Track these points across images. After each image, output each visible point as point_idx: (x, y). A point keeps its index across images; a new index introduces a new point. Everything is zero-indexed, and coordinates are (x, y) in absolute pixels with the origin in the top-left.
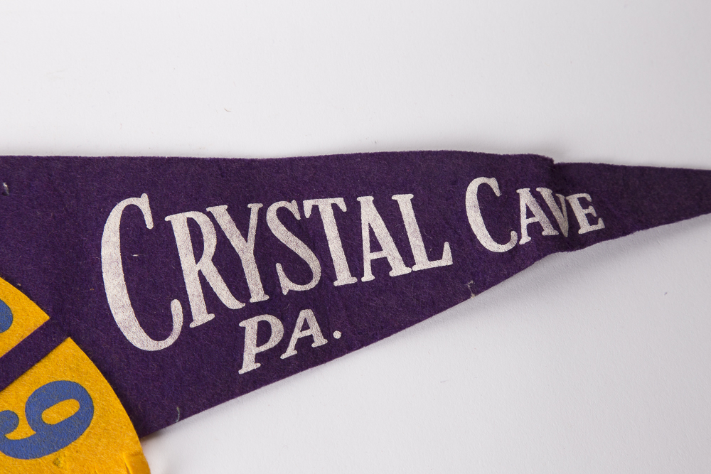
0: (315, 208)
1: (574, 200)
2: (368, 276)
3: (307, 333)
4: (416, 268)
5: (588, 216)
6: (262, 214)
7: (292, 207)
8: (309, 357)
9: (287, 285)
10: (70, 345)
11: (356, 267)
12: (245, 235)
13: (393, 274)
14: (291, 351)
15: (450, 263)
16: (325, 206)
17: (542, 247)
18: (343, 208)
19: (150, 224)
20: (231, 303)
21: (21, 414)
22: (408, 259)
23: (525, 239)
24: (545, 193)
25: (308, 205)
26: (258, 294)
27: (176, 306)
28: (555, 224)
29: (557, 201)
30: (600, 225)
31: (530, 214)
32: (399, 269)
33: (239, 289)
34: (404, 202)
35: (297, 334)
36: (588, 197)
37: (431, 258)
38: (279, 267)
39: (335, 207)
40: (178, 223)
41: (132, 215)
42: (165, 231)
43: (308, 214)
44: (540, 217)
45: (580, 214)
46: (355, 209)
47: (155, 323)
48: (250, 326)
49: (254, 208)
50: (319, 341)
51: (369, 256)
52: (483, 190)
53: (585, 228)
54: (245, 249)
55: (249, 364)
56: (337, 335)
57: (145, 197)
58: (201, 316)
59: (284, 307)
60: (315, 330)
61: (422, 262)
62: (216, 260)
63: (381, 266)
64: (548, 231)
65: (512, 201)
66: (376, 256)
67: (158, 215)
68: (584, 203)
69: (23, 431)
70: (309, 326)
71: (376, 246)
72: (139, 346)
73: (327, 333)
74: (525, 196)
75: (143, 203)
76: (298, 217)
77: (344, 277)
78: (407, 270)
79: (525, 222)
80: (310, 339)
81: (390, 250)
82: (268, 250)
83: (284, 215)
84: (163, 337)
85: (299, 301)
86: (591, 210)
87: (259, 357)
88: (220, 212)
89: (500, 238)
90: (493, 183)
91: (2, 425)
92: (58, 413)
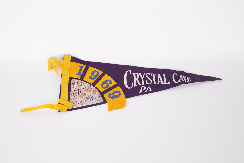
0: (152, 75)
1: (188, 78)
2: (158, 84)
3: (149, 89)
4: (164, 83)
5: (189, 80)
6: (145, 74)
7: (149, 74)
8: (149, 92)
9: (147, 83)
10: (119, 87)
11: (157, 82)
12: (143, 77)
13: (161, 84)
14: (146, 91)
15: (169, 83)
16: (154, 75)
17: (182, 83)
18: (156, 75)
19: (131, 74)
20: (140, 84)
21: (112, 94)
22: (164, 82)
23: (180, 81)
24: (184, 76)
25: (151, 74)
26: (143, 84)
27: (132, 84)
28: (184, 80)
29: (185, 78)
30: (191, 81)
31: (181, 78)
32: (162, 83)
33: (141, 82)
34: (164, 75)
35: (148, 89)
36: (190, 77)
37: (167, 82)
38: (146, 81)
39: (155, 75)
40: (134, 74)
41: (129, 72)
42: (132, 75)
43: (151, 75)
44: (182, 79)
45: (188, 79)
46: (158, 75)
47: (130, 85)
48: (142, 87)
49: (144, 73)
50: (150, 90)
51: (158, 81)
52: (175, 75)
53: (188, 81)
54: (142, 78)
55: (141, 92)
56: (153, 90)
57: (131, 70)
58: (136, 85)
59: (147, 86)
60: (150, 89)
61: (165, 83)
62: (138, 79)
63: (160, 83)
64: (183, 81)
65: (179, 77)
66: (159, 81)
68: (189, 78)
69: (112, 96)
70: (149, 88)
71: (160, 80)
72: (127, 88)
73: (151, 90)
74: (181, 76)
75: (130, 71)
76: (150, 75)
77: (155, 83)
78: (163, 84)
79: (180, 79)
80: (149, 90)
81: (161, 81)
82: (145, 79)
83: (148, 75)
84: (130, 87)
85: (148, 85)
86: (190, 79)
87: (142, 91)
88: (140, 73)
89: (176, 81)
90: (177, 74)
91: (109, 95)
92: (117, 94)
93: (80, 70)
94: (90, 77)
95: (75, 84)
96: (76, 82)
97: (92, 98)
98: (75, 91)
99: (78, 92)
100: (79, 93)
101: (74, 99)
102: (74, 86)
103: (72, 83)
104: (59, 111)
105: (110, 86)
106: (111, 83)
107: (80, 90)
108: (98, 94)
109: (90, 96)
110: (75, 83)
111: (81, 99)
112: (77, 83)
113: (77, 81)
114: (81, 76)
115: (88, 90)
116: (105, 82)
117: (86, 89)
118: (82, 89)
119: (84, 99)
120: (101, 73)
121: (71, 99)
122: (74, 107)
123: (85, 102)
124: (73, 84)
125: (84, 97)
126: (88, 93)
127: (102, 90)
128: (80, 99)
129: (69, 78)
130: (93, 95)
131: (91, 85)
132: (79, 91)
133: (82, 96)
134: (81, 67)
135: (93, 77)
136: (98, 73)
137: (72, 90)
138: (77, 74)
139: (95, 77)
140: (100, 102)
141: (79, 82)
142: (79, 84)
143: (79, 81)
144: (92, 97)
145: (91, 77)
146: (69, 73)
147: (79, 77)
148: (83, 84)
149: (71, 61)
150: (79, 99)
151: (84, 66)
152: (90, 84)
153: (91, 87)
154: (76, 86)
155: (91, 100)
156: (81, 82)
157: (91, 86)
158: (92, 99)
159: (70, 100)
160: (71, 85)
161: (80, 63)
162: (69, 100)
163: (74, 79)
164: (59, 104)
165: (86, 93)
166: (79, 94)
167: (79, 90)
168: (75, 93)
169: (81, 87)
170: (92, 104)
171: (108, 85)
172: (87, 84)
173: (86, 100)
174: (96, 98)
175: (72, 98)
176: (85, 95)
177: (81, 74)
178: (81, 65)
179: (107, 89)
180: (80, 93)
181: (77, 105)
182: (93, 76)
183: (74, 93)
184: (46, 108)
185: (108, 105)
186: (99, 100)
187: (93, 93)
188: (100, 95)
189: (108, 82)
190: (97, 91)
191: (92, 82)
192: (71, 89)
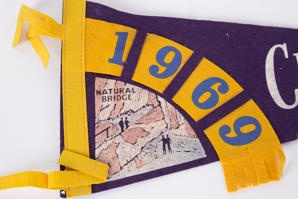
19: (287, 56)
21: (232, 127)
27: (297, 91)
41: (279, 52)
42: (293, 61)
57: (285, 45)
67: (290, 53)
69: (232, 134)
72: (280, 106)
75: (284, 47)
84: (291, 104)
91: (224, 131)
92: (247, 129)
93: (120, 47)
94: (153, 70)
95: (109, 94)
96: (111, 90)
97: (166, 145)
98: (109, 119)
99: (121, 123)
100: (122, 127)
101: (110, 149)
102: (105, 104)
103: (99, 92)
104: (63, 193)
105: (223, 99)
106: (224, 88)
107: (127, 116)
108: (185, 129)
109: (161, 138)
110: (108, 91)
111: (133, 150)
112: (113, 91)
113: (111, 83)
114: (125, 65)
115: (151, 115)
116: (205, 86)
117: (145, 111)
118: (133, 112)
119: (142, 148)
120: (186, 53)
121: (101, 148)
122: (113, 178)
123: (146, 159)
124: (101, 96)
125: (141, 142)
126: (153, 124)
127: (198, 114)
128: (128, 147)
129: (87, 74)
130: (172, 134)
131: (160, 99)
132: (124, 120)
133: (135, 138)
134: (123, 36)
135: (162, 69)
136: (178, 55)
137: (101, 116)
138: (110, 61)
139: (170, 68)
140: (196, 157)
141: (119, 87)
142: (121, 95)
143: (121, 84)
144: (166, 141)
145: (157, 68)
146: (83, 58)
147: (117, 70)
148: (133, 96)
149: (86, 17)
150: (125, 150)
151: (132, 32)
152: (157, 93)
153: (160, 105)
154: (112, 103)
155: (164, 149)
156: (125, 88)
157: (159, 102)
158: (169, 148)
159: (97, 152)
160: (96, 99)
161: (116, 22)
162: (92, 156)
163: (101, 79)
164: (63, 168)
165: (147, 128)
166: (123, 131)
167: (124, 117)
168: (111, 126)
169: (129, 105)
170: (171, 164)
171: (214, 98)
172: (145, 96)
173: (148, 151)
174: (182, 145)
175: (104, 146)
176: (145, 134)
177: (124, 59)
178: (121, 28)
179: (213, 109)
180: (127, 126)
181: (121, 168)
182: (163, 64)
183: (107, 129)
184: (22, 186)
185: (225, 168)
186: (191, 150)
187: (169, 127)
188: (193, 133)
189: (215, 87)
190: (182, 119)
191: (162, 85)
192: (97, 112)
